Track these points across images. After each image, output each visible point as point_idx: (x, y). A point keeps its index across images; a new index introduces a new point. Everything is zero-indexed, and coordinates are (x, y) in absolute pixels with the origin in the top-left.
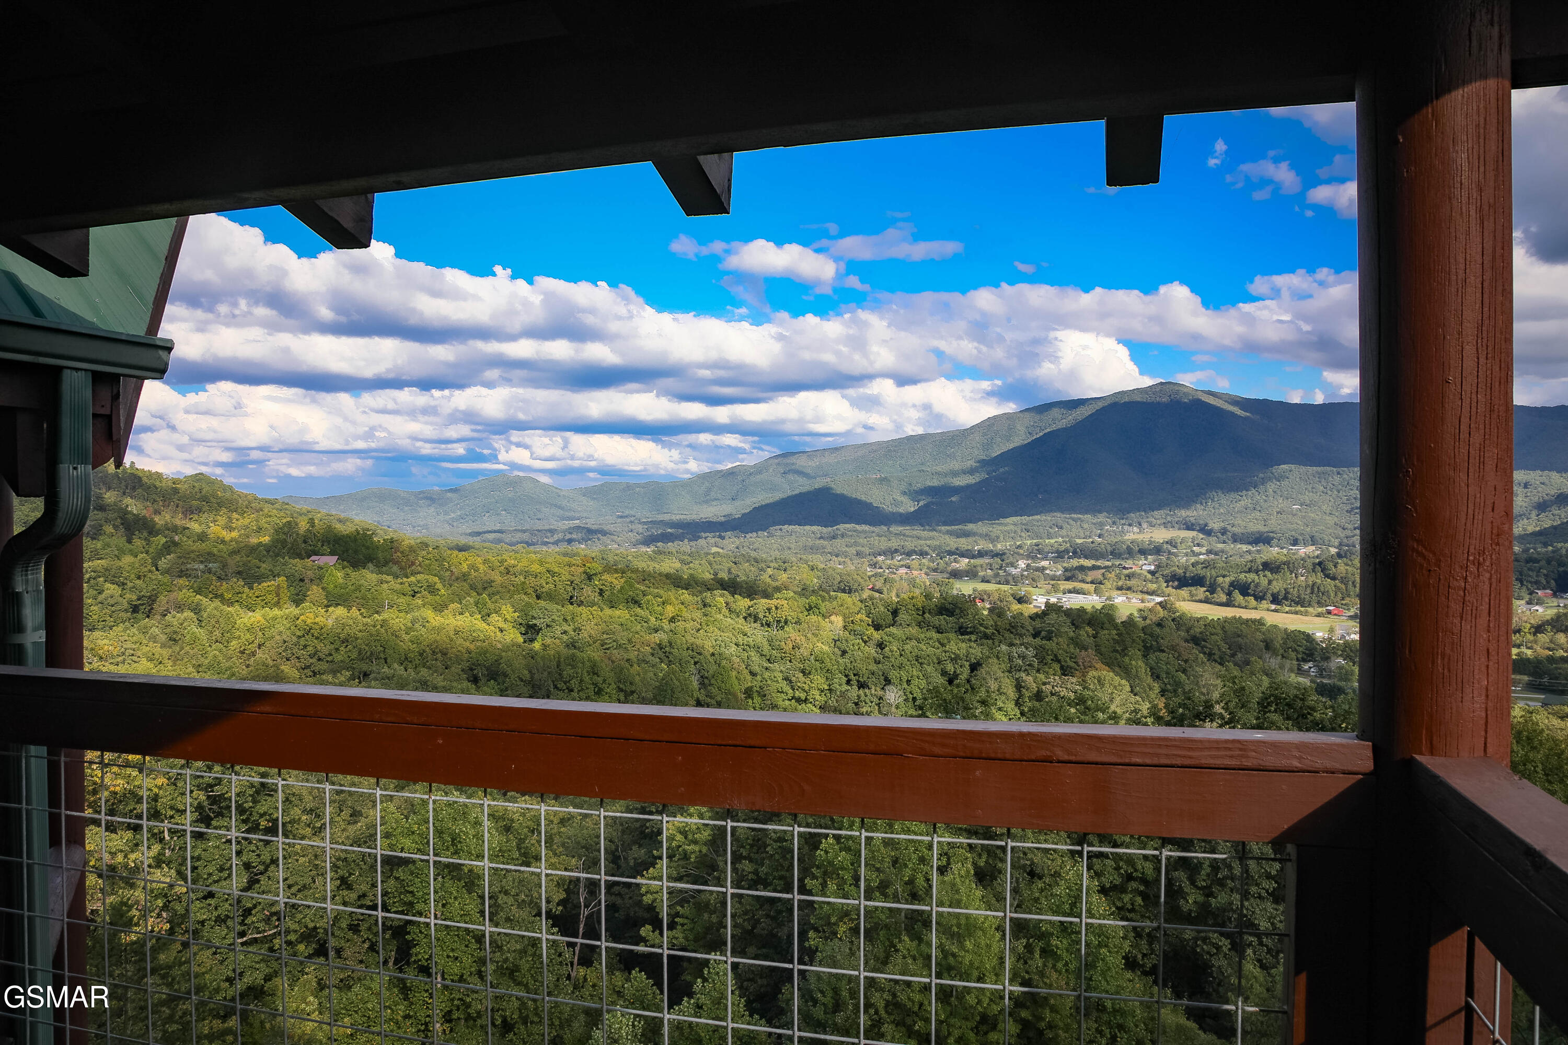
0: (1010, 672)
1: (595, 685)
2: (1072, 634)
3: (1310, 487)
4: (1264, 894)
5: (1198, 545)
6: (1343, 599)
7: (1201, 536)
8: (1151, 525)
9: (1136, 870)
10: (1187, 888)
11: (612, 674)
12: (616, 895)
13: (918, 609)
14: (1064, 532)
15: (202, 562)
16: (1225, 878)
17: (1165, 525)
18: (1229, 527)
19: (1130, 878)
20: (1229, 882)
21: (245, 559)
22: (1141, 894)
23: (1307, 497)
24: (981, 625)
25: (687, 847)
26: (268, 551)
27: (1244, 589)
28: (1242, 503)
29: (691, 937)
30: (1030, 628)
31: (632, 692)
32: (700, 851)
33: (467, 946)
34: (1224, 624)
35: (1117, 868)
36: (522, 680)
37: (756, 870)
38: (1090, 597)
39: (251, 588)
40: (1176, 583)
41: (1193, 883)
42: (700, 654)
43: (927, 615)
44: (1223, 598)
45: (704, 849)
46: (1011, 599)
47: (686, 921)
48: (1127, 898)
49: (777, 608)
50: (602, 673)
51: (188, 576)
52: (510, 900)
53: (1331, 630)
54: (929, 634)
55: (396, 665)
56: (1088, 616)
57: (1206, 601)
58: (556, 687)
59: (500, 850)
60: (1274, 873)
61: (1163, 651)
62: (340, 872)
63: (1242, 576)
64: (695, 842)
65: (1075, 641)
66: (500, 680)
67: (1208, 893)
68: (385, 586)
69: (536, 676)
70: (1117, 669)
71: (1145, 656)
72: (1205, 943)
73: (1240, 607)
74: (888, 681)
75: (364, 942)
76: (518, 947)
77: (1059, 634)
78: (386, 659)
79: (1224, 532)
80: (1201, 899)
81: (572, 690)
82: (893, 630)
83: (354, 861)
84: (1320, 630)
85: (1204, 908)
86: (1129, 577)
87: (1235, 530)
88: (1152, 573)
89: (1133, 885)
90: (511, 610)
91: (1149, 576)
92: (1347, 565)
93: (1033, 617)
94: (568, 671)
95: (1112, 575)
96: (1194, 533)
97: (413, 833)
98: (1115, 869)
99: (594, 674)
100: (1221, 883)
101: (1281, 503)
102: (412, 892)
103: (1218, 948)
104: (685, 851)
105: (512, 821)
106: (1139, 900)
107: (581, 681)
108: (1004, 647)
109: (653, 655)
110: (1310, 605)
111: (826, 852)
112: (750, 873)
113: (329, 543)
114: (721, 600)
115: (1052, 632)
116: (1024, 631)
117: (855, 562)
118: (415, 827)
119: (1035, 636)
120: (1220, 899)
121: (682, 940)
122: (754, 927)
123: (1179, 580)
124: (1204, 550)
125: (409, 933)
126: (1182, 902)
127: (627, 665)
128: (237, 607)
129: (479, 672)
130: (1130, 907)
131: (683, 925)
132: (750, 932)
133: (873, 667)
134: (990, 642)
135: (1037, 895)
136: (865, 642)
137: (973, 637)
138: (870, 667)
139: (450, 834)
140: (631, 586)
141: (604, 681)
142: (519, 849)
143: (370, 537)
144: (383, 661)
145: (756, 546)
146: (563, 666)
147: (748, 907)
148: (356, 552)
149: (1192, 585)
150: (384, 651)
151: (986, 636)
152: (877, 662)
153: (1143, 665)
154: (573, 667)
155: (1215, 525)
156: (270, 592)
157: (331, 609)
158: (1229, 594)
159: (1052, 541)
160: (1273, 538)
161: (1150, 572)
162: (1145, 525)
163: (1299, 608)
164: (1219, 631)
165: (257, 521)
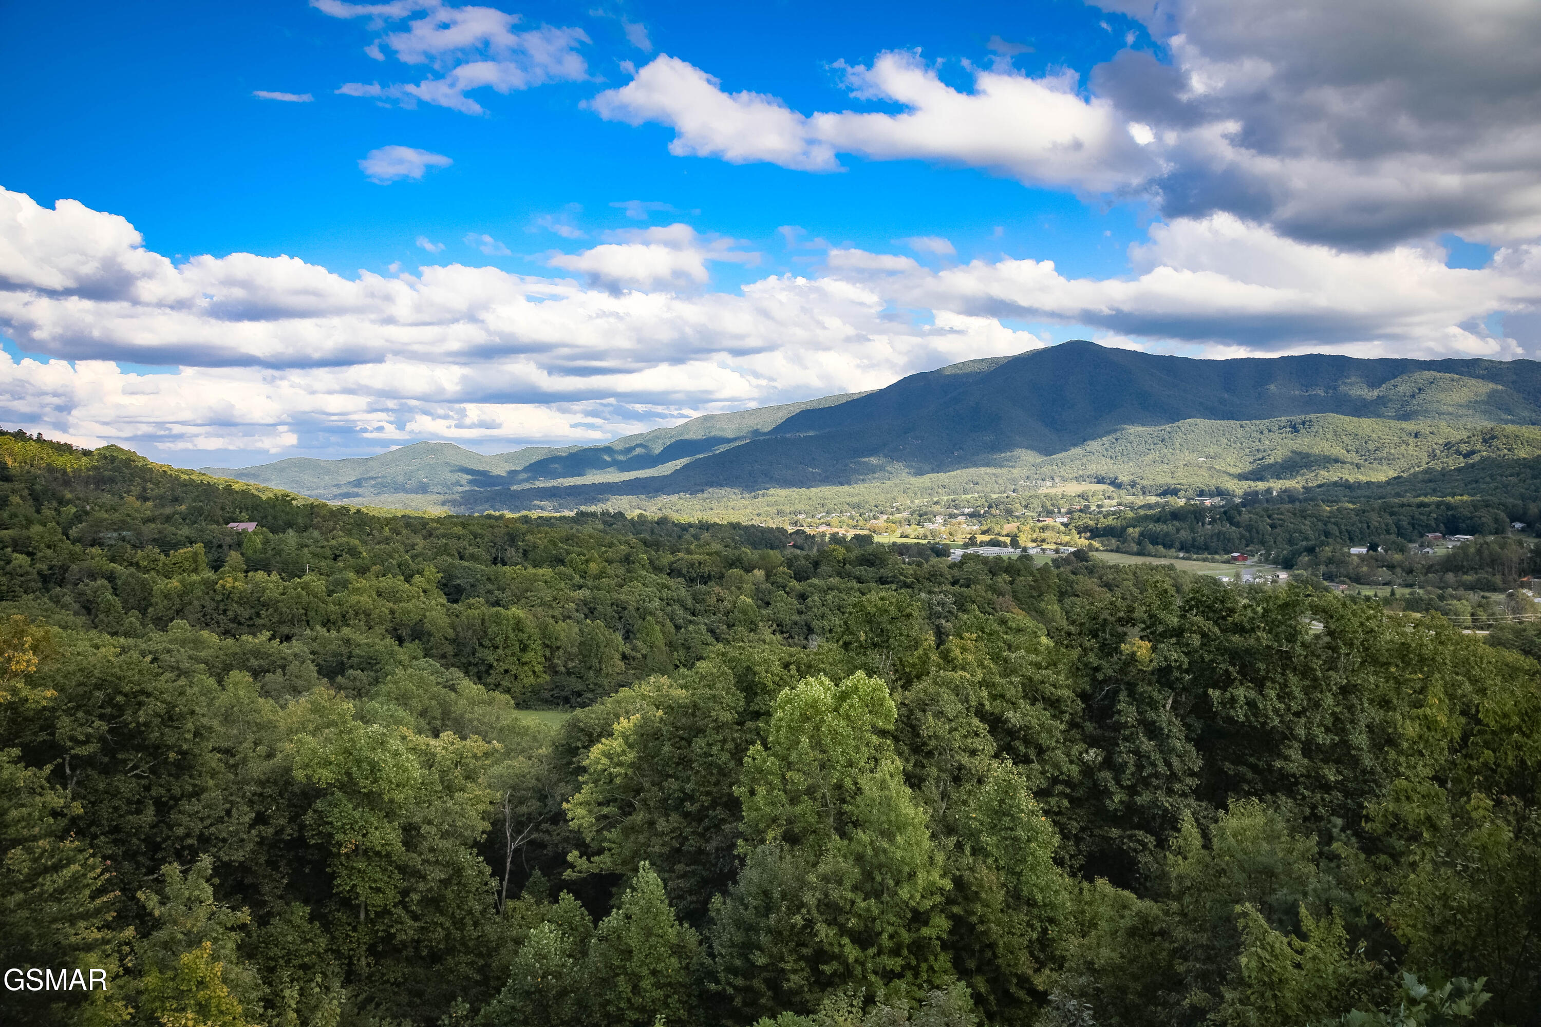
0: (930, 618)
1: (521, 641)
2: (989, 581)
3: (1214, 440)
4: (1188, 791)
5: (1109, 498)
6: (1247, 546)
7: (1112, 489)
8: (1064, 479)
9: (1062, 773)
10: (1112, 786)
11: (537, 630)
12: (544, 832)
13: (839, 561)
14: (978, 488)
15: (115, 530)
16: (1150, 776)
17: (1077, 479)
18: (1138, 480)
19: (1055, 781)
20: (1153, 780)
21: (160, 526)
22: (1067, 796)
23: (1212, 450)
24: (901, 574)
25: (612, 770)
26: (184, 519)
27: (1155, 540)
28: (1150, 456)
29: (619, 861)
30: (949, 576)
31: (558, 648)
32: (626, 774)
33: (389, 877)
34: (1135, 571)
35: (1044, 773)
36: (446, 639)
37: (682, 787)
38: (1006, 550)
39: (167, 555)
40: (1088, 534)
41: (1118, 782)
42: (625, 609)
43: (848, 566)
44: (1135, 548)
45: (630, 772)
46: (930, 552)
47: (613, 846)
48: (1053, 801)
49: (700, 563)
50: (528, 630)
51: (101, 545)
52: (433, 830)
53: (1238, 576)
54: (849, 584)
55: (318, 627)
56: (1005, 564)
57: (1117, 551)
58: (481, 645)
59: (422, 783)
60: (1196, 769)
61: (1078, 596)
62: (256, 807)
63: (1151, 526)
64: (620, 764)
65: (993, 588)
66: (425, 639)
67: (1132, 791)
68: (306, 550)
69: (461, 634)
70: (1034, 613)
71: (1060, 601)
72: (1131, 841)
73: (1149, 555)
74: (810, 630)
75: (283, 877)
76: (443, 876)
77: (977, 582)
78: (308, 622)
79: (1133, 485)
80: (1125, 798)
81: (497, 647)
82: (815, 581)
83: (271, 796)
84: (1227, 575)
85: (1130, 807)
86: (1043, 529)
87: (1144, 482)
88: (1066, 525)
89: (1059, 788)
90: (434, 570)
91: (1062, 528)
92: (1249, 512)
93: (952, 566)
94: (493, 629)
95: (1027, 528)
96: (1105, 487)
97: (331, 763)
98: (1042, 773)
99: (519, 630)
100: (1146, 782)
101: (1188, 456)
102: (331, 823)
103: (1144, 845)
104: (610, 774)
105: (434, 755)
106: (1066, 803)
107: (507, 638)
108: (923, 595)
109: (577, 611)
110: (1216, 553)
111: (754, 759)
112: (675, 791)
113: (247, 509)
114: (645, 556)
115: (970, 580)
116: (943, 580)
117: (776, 520)
118: (333, 758)
119: (953, 584)
120: (1144, 798)
121: (609, 864)
122: (682, 844)
123: (1091, 531)
124: (1114, 502)
125: (330, 866)
126: (1108, 802)
127: (552, 621)
128: (153, 573)
129: (404, 632)
130: (1057, 810)
131: (610, 850)
132: (678, 850)
133: (796, 618)
134: (910, 590)
135: (965, 797)
136: (788, 593)
137: (894, 587)
138: (793, 618)
139: (369, 764)
140: (555, 544)
141: (529, 637)
142: (442, 782)
143: (290, 502)
144: (305, 623)
145: (678, 507)
146: (487, 624)
147: (676, 825)
148: (275, 518)
149: (1103, 536)
150: (306, 614)
151: (907, 586)
152: (800, 613)
153: (1059, 609)
154: (498, 624)
155: (1124, 478)
156: (187, 559)
157: (251, 574)
158: (1139, 543)
159: (968, 497)
160: (1180, 490)
161: (1063, 524)
162: (1057, 480)
163: (1206, 555)
164: (1131, 576)
165: (173, 490)
